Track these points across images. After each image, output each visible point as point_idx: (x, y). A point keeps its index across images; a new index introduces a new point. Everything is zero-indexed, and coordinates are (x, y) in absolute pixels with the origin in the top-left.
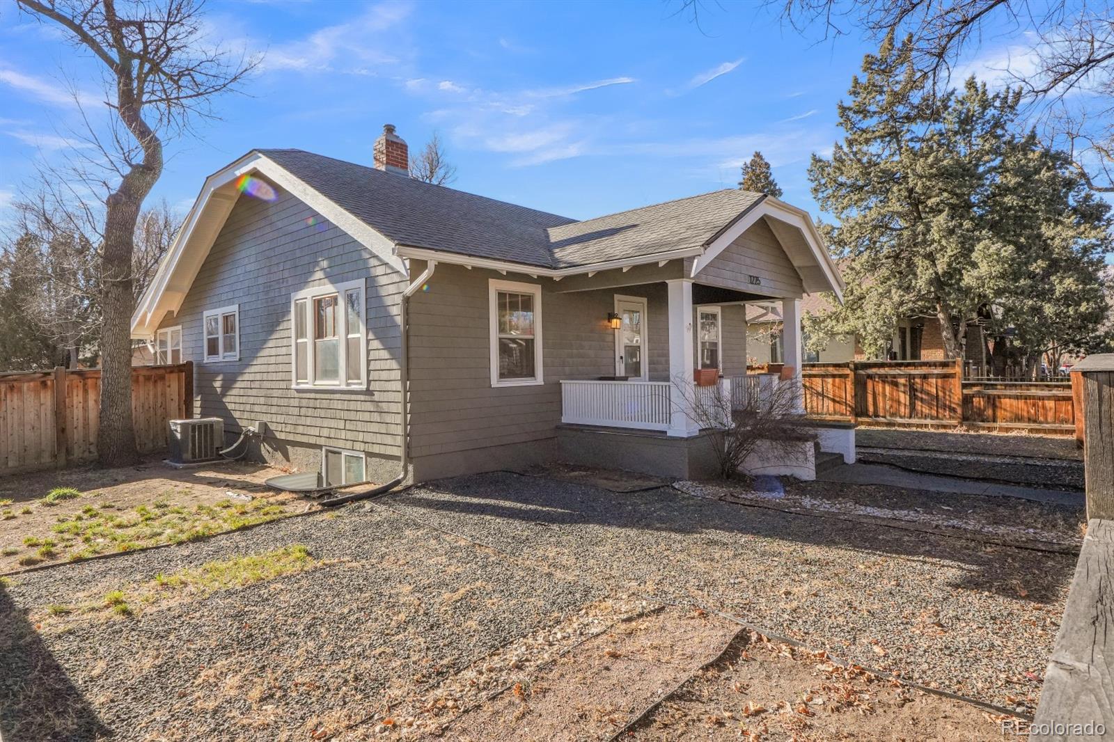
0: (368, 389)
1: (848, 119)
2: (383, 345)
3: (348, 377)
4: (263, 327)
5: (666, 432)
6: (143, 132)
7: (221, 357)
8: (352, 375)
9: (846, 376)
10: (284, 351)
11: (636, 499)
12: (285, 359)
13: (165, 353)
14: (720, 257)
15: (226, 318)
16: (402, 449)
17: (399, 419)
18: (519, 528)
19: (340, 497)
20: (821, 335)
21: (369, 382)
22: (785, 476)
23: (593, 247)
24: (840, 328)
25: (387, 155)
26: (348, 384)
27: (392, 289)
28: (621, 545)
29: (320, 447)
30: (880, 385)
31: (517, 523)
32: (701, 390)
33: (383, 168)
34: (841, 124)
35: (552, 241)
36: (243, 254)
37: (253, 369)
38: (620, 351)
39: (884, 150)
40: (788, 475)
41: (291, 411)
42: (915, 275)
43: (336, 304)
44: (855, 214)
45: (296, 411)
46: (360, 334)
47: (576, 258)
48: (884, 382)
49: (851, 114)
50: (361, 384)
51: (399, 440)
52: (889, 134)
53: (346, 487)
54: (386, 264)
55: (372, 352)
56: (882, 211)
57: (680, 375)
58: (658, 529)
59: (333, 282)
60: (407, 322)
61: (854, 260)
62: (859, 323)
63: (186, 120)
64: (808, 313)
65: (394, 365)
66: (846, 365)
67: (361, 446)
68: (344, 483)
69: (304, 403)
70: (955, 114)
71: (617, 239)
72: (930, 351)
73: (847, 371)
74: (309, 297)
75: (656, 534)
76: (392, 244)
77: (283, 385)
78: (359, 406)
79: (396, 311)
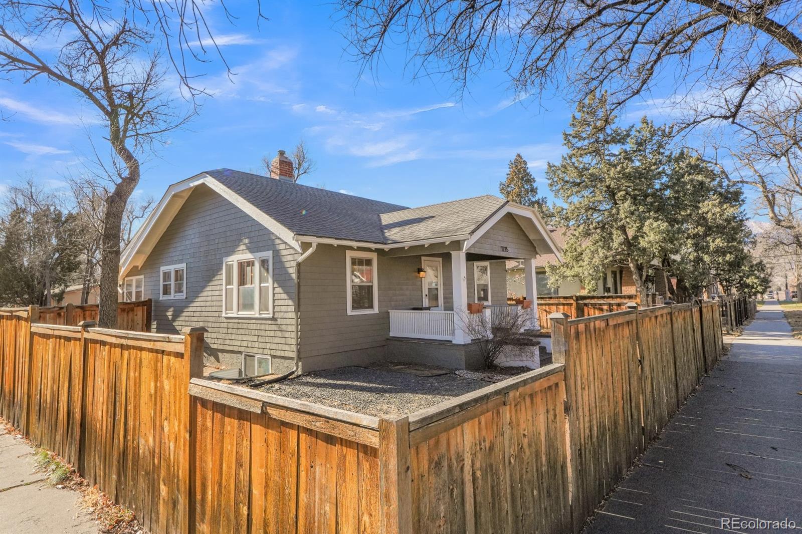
0: (273, 317)
1: (569, 141)
2: (284, 290)
3: (260, 310)
4: (203, 278)
5: (451, 341)
6: (129, 157)
7: (173, 296)
8: (263, 307)
9: (571, 305)
10: (217, 293)
11: (432, 380)
12: (218, 298)
13: (130, 293)
14: (484, 237)
15: (177, 272)
16: (295, 353)
17: (293, 335)
18: (366, 396)
19: (257, 382)
20: (557, 278)
21: (274, 313)
22: (523, 367)
23: (408, 230)
24: (568, 273)
25: (280, 170)
26: (260, 314)
27: (290, 258)
28: (423, 403)
29: (241, 353)
30: (592, 310)
31: (365, 393)
32: (472, 316)
33: (277, 178)
34: (565, 144)
35: (383, 224)
36: (190, 232)
37: (195, 304)
38: (425, 291)
39: (592, 160)
40: (524, 366)
41: (221, 330)
42: (612, 239)
43: (253, 265)
44: (576, 200)
45: (225, 331)
46: (269, 284)
47: (397, 237)
48: (594, 308)
49: (571, 138)
50: (269, 314)
51: (294, 348)
52: (594, 151)
53: (257, 377)
54: (286, 243)
55: (276, 295)
56: (591, 200)
57: (459, 307)
58: (444, 395)
59: (251, 252)
60: (299, 277)
61: (575, 230)
62: (580, 270)
63: (152, 147)
64: (549, 263)
65: (290, 302)
66: (571, 298)
67: (269, 352)
68: (256, 374)
69: (230, 325)
70: (635, 139)
71: (422, 225)
72: (628, 287)
73: (572, 301)
74: (235, 261)
75: (442, 397)
76: (292, 234)
77: (217, 314)
78: (267, 327)
79: (293, 271)
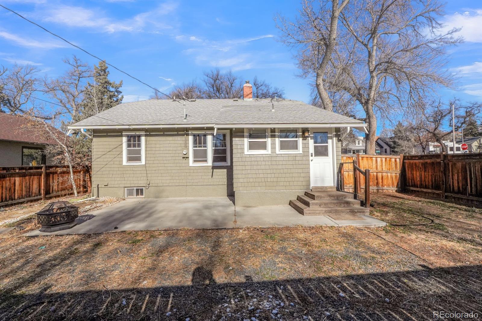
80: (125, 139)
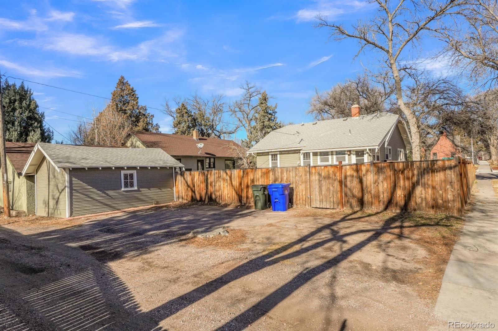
80: (270, 156)
